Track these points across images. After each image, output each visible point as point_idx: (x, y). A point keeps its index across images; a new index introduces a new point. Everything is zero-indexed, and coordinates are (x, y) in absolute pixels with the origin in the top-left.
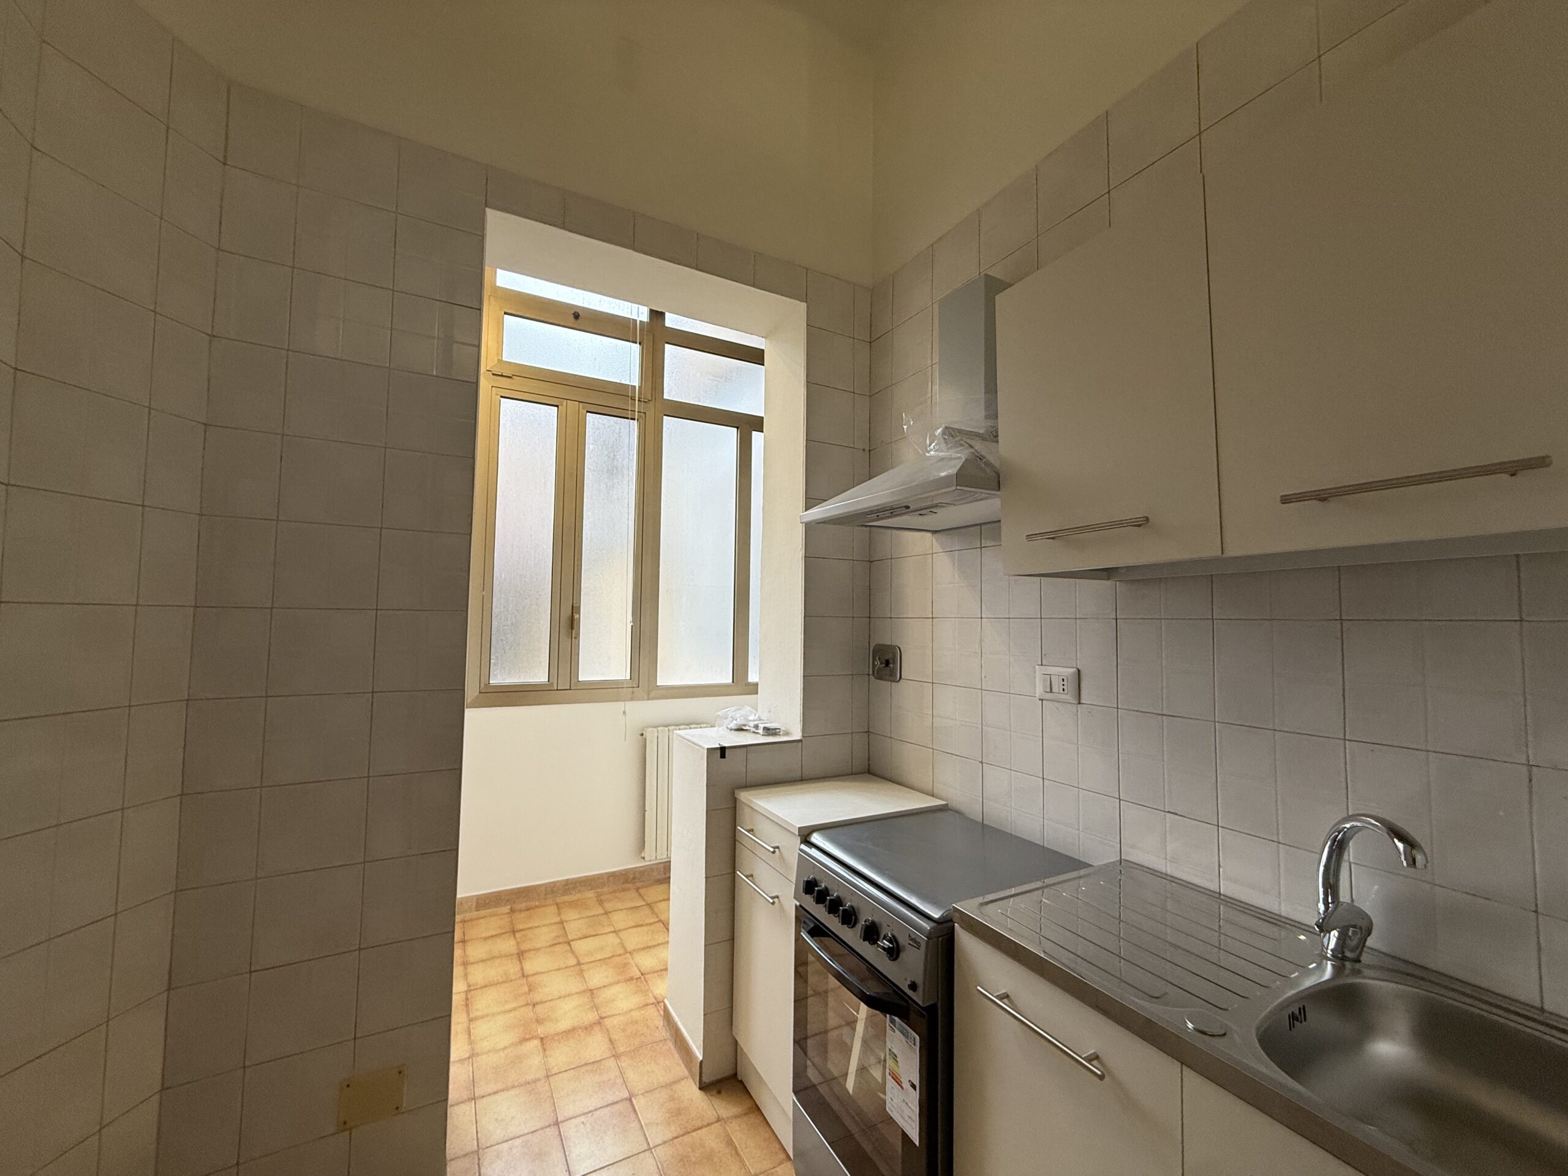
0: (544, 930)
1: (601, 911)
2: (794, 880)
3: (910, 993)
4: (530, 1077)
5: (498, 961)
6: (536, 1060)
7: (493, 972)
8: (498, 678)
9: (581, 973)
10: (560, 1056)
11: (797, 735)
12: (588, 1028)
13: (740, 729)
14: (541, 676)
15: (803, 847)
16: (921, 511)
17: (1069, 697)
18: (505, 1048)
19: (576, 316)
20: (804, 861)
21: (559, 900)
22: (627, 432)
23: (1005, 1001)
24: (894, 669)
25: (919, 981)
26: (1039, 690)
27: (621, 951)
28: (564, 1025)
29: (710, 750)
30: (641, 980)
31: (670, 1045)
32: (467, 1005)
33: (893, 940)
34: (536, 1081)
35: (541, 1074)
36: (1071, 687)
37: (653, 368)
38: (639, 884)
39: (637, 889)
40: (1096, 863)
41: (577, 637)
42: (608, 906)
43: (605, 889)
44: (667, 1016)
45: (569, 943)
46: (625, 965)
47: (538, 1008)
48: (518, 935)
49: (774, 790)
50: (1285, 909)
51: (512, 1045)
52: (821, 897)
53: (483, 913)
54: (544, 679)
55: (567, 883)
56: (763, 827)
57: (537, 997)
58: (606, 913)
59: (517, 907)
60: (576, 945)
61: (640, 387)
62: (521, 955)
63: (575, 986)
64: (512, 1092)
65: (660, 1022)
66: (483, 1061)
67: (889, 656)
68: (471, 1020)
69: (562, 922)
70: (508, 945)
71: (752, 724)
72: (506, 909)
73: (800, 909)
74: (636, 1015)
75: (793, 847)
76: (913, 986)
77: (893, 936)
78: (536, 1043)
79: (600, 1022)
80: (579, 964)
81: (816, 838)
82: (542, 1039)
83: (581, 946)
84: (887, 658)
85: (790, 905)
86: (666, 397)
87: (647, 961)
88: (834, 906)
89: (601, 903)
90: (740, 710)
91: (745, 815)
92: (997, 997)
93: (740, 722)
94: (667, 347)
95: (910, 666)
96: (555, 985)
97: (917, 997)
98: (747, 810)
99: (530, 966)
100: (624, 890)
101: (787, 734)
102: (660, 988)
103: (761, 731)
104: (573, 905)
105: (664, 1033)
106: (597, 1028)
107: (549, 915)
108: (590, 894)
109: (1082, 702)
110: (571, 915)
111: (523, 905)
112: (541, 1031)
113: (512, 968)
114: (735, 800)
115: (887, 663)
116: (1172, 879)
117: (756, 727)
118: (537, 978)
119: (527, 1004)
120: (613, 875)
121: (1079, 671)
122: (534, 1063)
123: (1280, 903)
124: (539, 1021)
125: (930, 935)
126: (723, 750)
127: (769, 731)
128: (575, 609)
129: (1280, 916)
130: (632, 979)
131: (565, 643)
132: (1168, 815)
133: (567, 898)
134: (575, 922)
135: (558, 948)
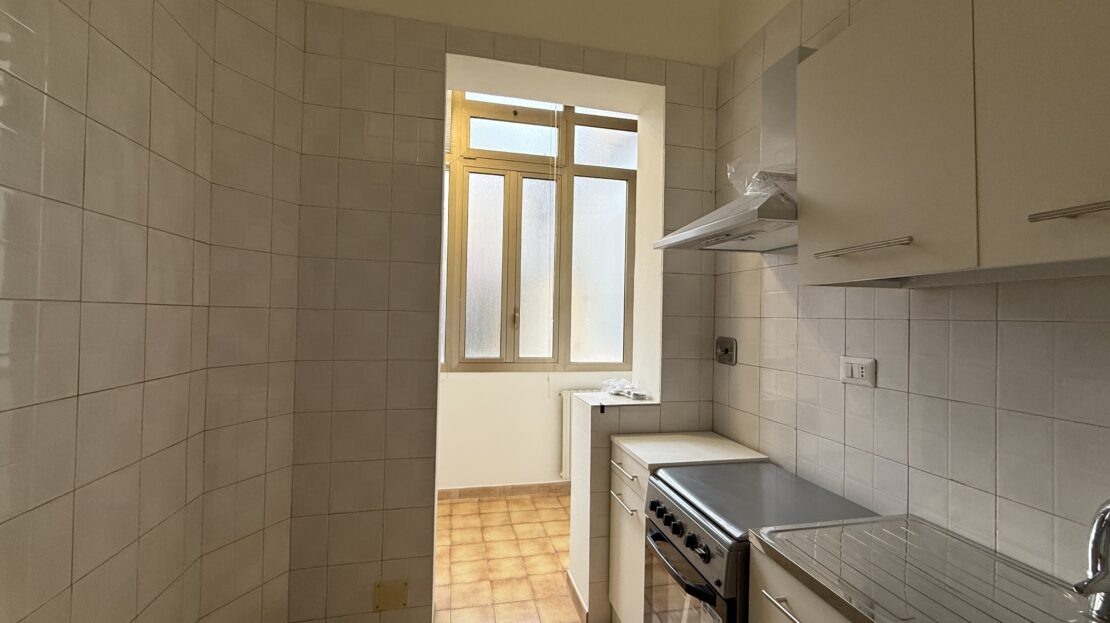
0: (497, 515)
1: (533, 508)
2: (645, 499)
3: (715, 586)
4: (483, 603)
5: (469, 531)
6: (487, 593)
7: (466, 536)
8: (470, 354)
9: (518, 545)
10: (501, 593)
11: (657, 400)
12: (520, 580)
13: (618, 394)
14: (495, 353)
15: (652, 478)
16: (742, 237)
17: (867, 382)
18: (469, 583)
19: (515, 113)
20: (652, 488)
21: (508, 498)
22: (549, 188)
23: (784, 604)
24: (731, 356)
25: (723, 580)
26: (843, 376)
27: (543, 535)
28: (506, 575)
29: (594, 408)
30: (556, 554)
31: (570, 599)
32: (450, 554)
33: (706, 549)
34: (487, 605)
35: (490, 602)
36: (868, 374)
37: (567, 144)
38: (559, 494)
39: (558, 497)
40: (885, 514)
41: (518, 328)
42: (538, 505)
43: (537, 495)
44: (569, 580)
45: (512, 525)
46: (546, 544)
47: (491, 563)
48: (482, 516)
49: (637, 437)
50: (1057, 572)
51: (474, 582)
52: (661, 513)
53: (463, 500)
54: (497, 355)
55: (513, 487)
56: (627, 462)
57: (491, 556)
58: (537, 510)
59: (482, 499)
60: (516, 527)
61: (558, 158)
62: (483, 529)
63: (513, 553)
64: (472, 610)
65: (565, 584)
66: (456, 588)
67: (728, 346)
68: (452, 563)
69: (509, 512)
70: (475, 521)
71: (626, 391)
72: (477, 499)
73: (649, 521)
74: (550, 577)
75: (645, 476)
76: (718, 583)
77: (707, 547)
78: (487, 583)
79: (527, 577)
80: (517, 539)
81: (661, 473)
82: (491, 581)
83: (519, 529)
84: (727, 347)
85: (643, 517)
86: (576, 162)
87: (559, 544)
88: (669, 520)
89: (533, 502)
90: (618, 381)
91: (617, 453)
92: (777, 600)
93: (618, 389)
94: (577, 127)
95: (743, 354)
96: (502, 550)
97: (721, 590)
98: (618, 451)
99: (490, 536)
100: (549, 497)
101: (651, 399)
102: (566, 562)
103: (631, 396)
104: (517, 502)
105: (566, 591)
106: (525, 581)
107: (501, 506)
108: (527, 496)
109: (879, 385)
110: (514, 508)
111: (486, 499)
112: (491, 576)
113: (477, 536)
114: (611, 443)
115: (726, 351)
116: (954, 535)
117: (629, 393)
118: (491, 544)
119: (484, 559)
120: (542, 486)
121: (876, 361)
122: (485, 595)
123: (1052, 566)
124: (490, 570)
125: (731, 548)
126: (602, 408)
127: (637, 397)
128: (517, 310)
129: (1053, 577)
130: (548, 554)
131: (510, 331)
132: (950, 482)
133: (514, 497)
134: (517, 513)
135: (504, 528)
